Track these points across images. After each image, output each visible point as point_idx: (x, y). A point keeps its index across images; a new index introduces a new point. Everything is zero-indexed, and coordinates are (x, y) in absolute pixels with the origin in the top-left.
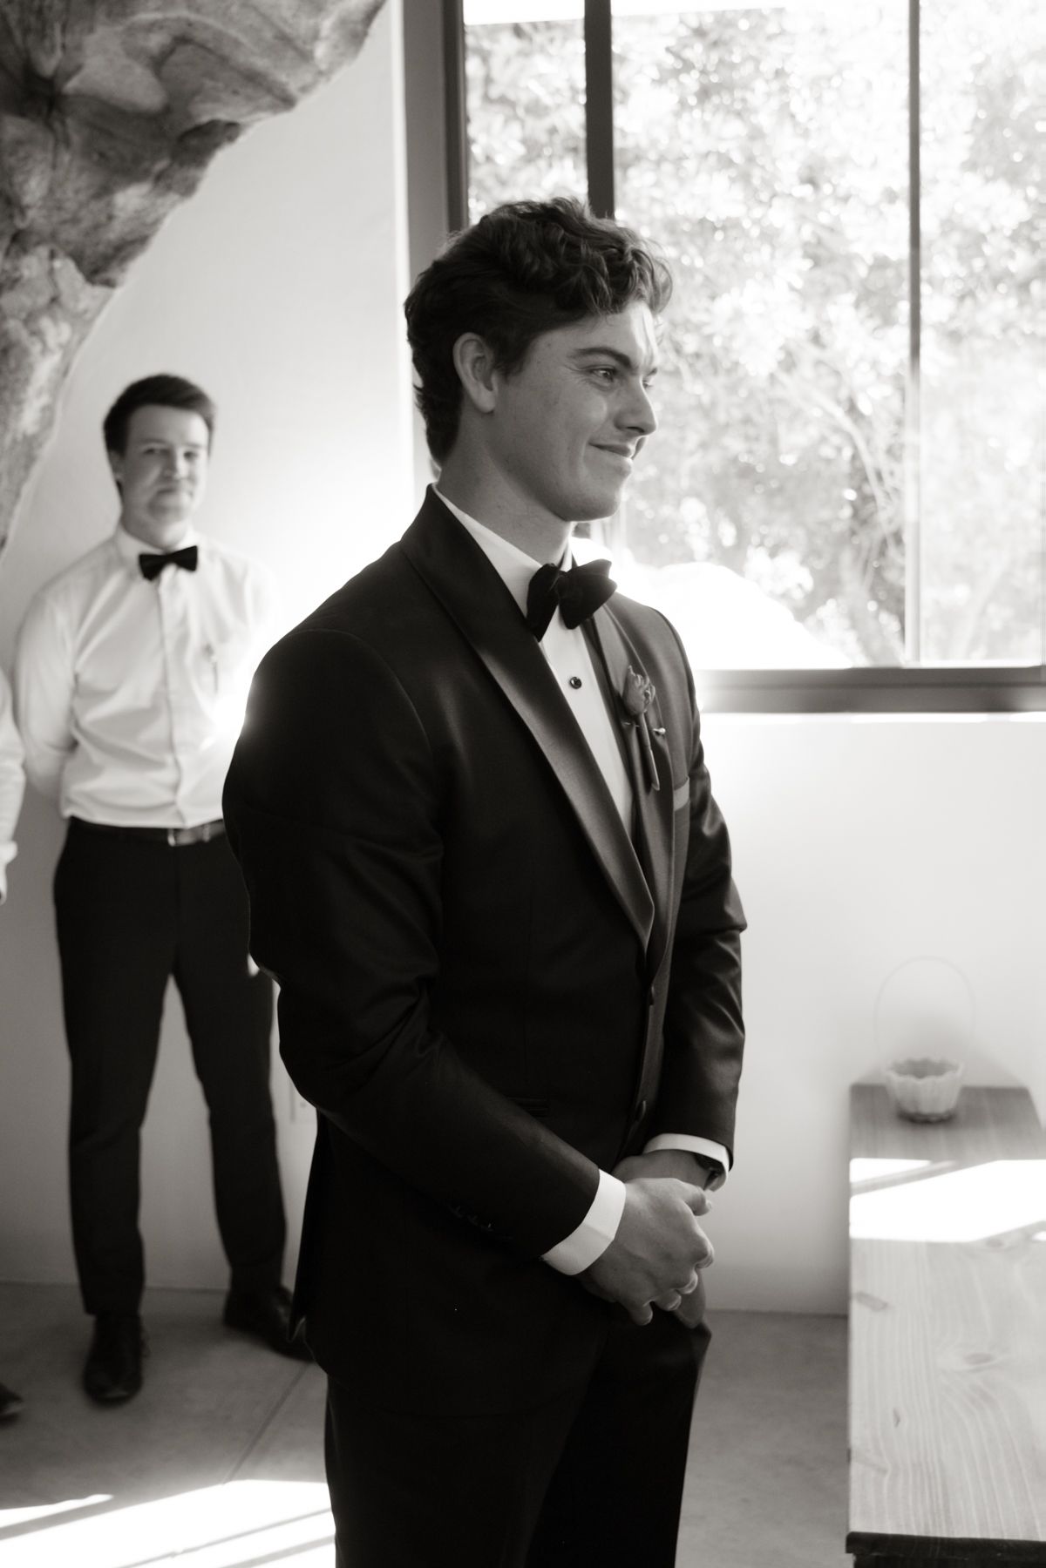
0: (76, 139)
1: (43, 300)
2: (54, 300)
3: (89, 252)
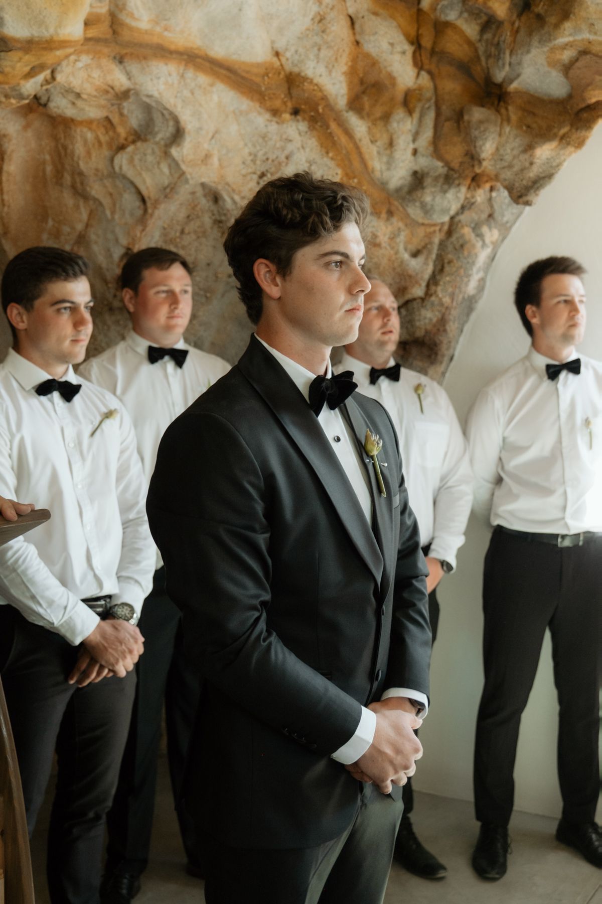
0: (514, 118)
1: (484, 216)
2: (490, 216)
3: (517, 185)
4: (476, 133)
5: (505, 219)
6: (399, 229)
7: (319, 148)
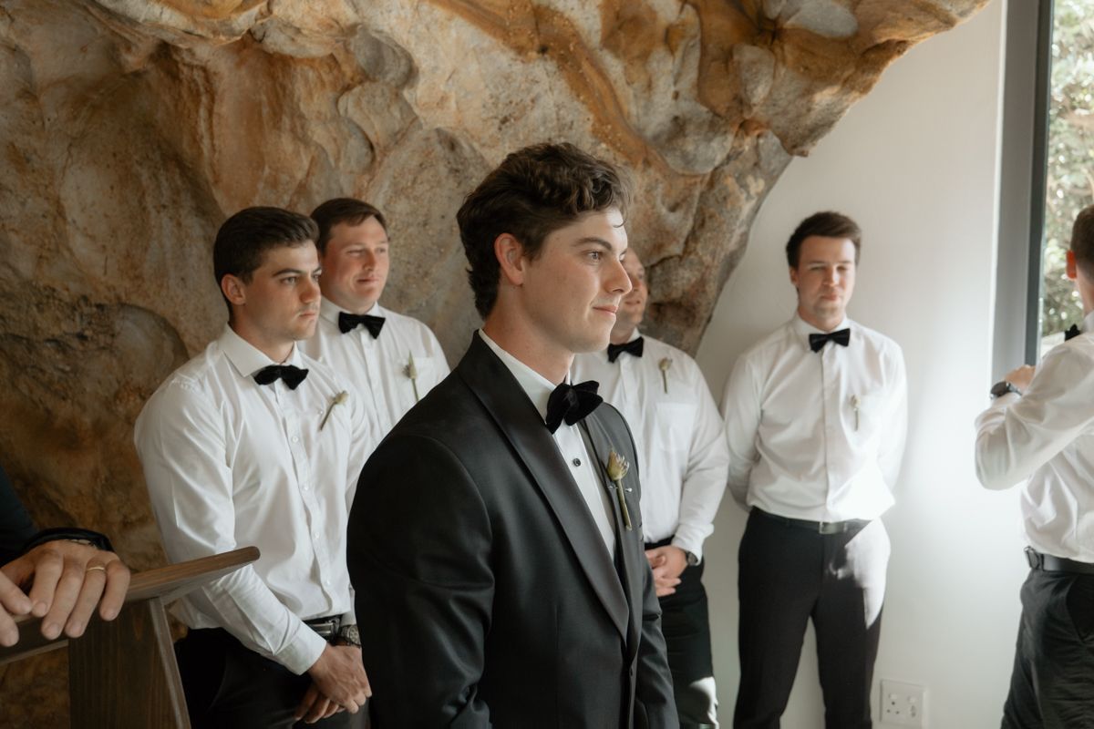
0: (790, 58)
1: (749, 165)
2: (756, 164)
3: (791, 133)
4: (748, 75)
5: (772, 167)
6: (657, 180)
7: (569, 90)
